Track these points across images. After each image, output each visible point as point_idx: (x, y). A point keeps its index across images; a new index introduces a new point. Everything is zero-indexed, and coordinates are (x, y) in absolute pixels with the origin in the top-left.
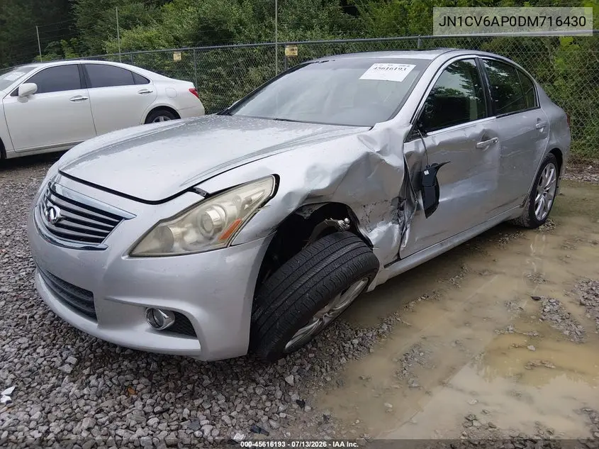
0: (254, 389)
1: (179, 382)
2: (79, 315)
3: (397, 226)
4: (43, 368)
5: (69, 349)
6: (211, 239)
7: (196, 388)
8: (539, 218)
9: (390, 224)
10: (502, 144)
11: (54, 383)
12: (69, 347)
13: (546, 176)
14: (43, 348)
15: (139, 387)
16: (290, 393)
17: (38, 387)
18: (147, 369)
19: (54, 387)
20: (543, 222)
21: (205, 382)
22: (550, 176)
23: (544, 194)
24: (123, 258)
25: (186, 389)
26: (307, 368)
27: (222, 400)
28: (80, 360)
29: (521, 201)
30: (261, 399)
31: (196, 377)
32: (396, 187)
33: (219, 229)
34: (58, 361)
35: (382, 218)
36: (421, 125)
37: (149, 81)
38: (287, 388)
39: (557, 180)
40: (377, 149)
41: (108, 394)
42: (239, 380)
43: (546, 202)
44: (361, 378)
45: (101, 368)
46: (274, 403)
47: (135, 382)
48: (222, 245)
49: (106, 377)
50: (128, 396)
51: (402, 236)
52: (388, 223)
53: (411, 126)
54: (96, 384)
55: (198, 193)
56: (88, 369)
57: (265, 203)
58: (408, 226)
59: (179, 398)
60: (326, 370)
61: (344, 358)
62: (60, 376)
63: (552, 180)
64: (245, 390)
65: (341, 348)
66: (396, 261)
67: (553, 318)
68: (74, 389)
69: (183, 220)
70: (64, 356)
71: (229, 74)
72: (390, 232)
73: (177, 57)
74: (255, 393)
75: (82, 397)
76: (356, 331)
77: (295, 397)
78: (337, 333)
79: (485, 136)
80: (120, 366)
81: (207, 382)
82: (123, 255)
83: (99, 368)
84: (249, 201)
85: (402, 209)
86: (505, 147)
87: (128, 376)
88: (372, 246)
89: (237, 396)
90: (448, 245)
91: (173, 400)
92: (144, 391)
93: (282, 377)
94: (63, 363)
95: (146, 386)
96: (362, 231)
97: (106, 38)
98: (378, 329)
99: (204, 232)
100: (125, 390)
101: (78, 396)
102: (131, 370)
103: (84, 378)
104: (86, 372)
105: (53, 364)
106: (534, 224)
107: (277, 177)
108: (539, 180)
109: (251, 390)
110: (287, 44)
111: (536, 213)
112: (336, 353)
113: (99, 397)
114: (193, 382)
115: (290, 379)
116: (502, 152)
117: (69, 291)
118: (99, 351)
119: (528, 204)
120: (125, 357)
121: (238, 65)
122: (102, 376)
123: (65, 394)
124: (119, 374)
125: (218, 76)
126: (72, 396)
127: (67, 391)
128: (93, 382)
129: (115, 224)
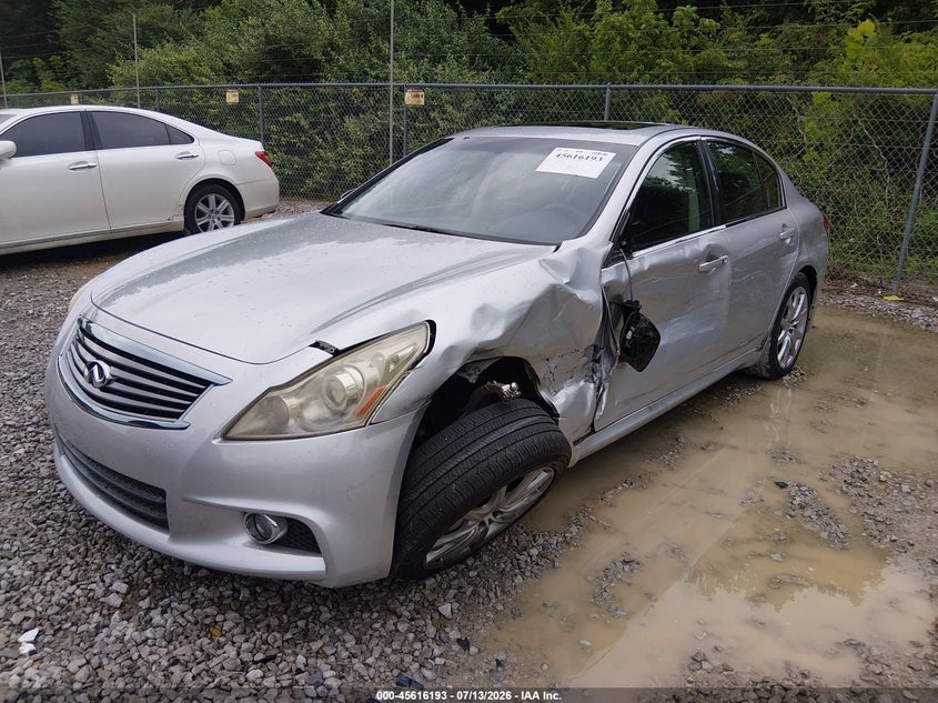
0: (395, 624)
1: (285, 617)
2: (136, 520)
3: (592, 386)
4: (77, 600)
5: (113, 571)
6: (343, 414)
7: (311, 625)
8: (783, 365)
9: (582, 383)
10: (734, 264)
11: (99, 623)
12: (113, 567)
13: (794, 305)
14: (72, 569)
15: (227, 626)
16: (447, 630)
17: (74, 628)
18: (235, 599)
19: (99, 628)
20: (789, 370)
21: (323, 616)
22: (798, 305)
23: (791, 331)
24: (214, 442)
25: (297, 626)
26: (469, 593)
27: (351, 643)
28: (132, 586)
29: (758, 342)
30: (406, 639)
31: (310, 609)
32: (591, 331)
33: (353, 400)
34: (99, 590)
35: (571, 375)
36: (624, 243)
37: (192, 140)
38: (442, 622)
39: (808, 310)
40: (566, 280)
41: (182, 637)
42: (371, 611)
43: (793, 341)
44: (544, 605)
45: (165, 597)
46: (425, 643)
47: (219, 618)
48: (358, 423)
49: (175, 612)
50: (212, 639)
51: (599, 399)
52: (578, 382)
53: (611, 244)
54: (162, 622)
55: (323, 348)
56: (147, 600)
57: (417, 362)
58: (607, 384)
59: (287, 641)
60: (496, 594)
61: (519, 577)
62: (105, 612)
63: (801, 310)
64: (383, 626)
65: (515, 561)
66: (589, 434)
67: (806, 514)
68: (130, 631)
69: (303, 387)
70: (108, 581)
71: (314, 125)
72: (581, 394)
73: (232, 98)
74: (397, 631)
75: (145, 642)
76: (534, 537)
77: (454, 634)
78: (507, 540)
79: (711, 254)
80: (193, 595)
81: (326, 616)
82: (214, 438)
83: (162, 599)
84: (395, 360)
85: (598, 361)
86: (737, 269)
87: (207, 610)
88: (558, 415)
89: (371, 635)
90: (660, 409)
91: (279, 643)
92: (236, 631)
93: (434, 606)
94: (107, 592)
95: (237, 624)
96: (544, 394)
97: (112, 60)
98: (565, 532)
99: (332, 404)
100: (207, 629)
101: (139, 641)
102: (211, 600)
103: (142, 613)
104: (144, 604)
105: (91, 594)
106: (775, 373)
107: (432, 324)
108: (784, 310)
109: (390, 626)
110: (408, 87)
111: (779, 357)
112: (508, 569)
113: (170, 642)
114: (305, 617)
115: (446, 609)
116: (734, 276)
117: (121, 485)
118: (158, 572)
119: (768, 345)
120: (199, 581)
121: (327, 111)
122: (169, 610)
123: (117, 638)
124: (194, 606)
125: (297, 128)
126: (129, 641)
127: (120, 634)
128: (157, 618)
129: (200, 391)
